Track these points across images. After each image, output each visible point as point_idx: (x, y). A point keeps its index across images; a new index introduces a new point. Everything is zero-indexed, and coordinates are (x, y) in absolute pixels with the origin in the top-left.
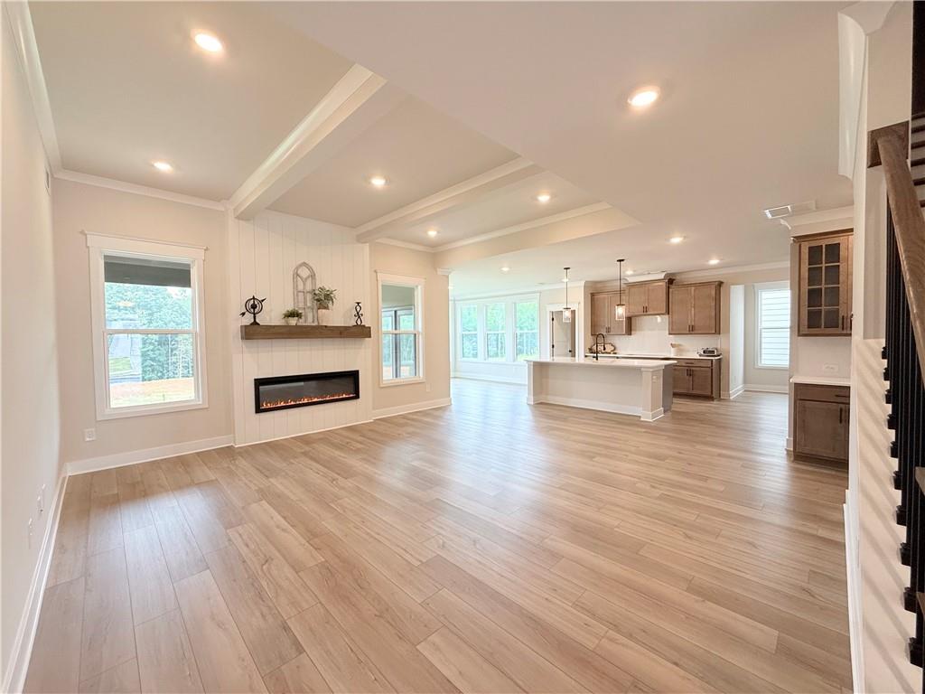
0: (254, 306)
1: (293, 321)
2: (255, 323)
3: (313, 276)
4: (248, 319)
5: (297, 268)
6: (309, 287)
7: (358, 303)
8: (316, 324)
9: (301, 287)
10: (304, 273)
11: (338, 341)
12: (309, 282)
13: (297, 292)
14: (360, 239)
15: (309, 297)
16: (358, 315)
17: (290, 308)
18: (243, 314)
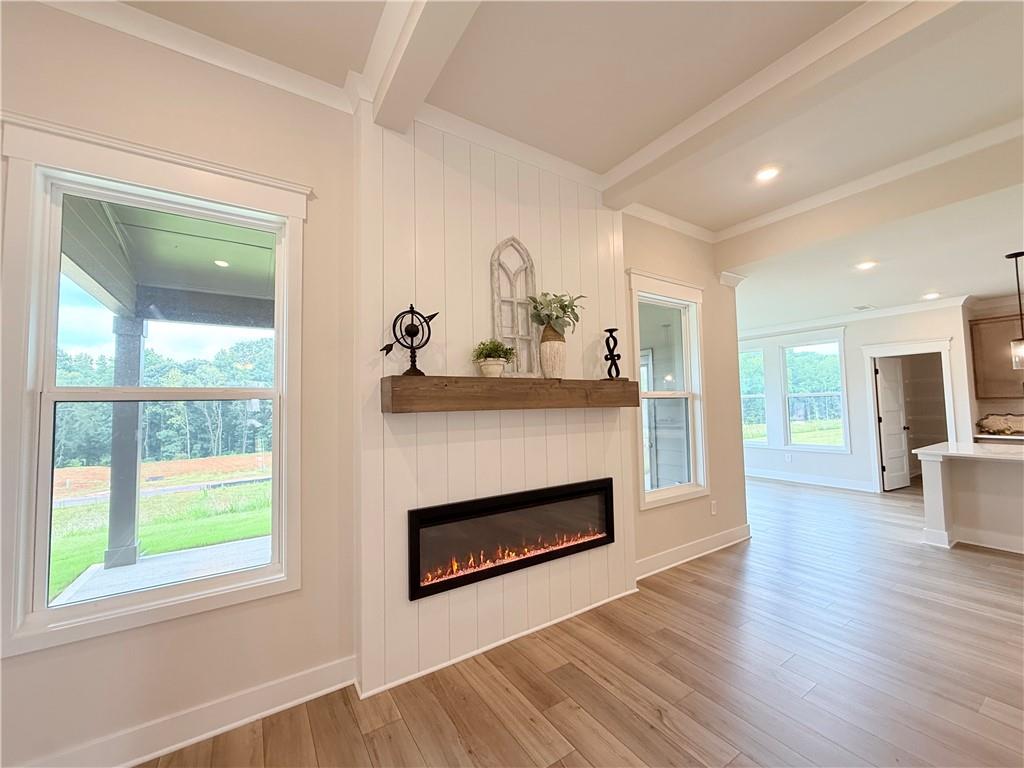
0: (412, 331)
1: (495, 368)
2: (414, 371)
3: (528, 270)
4: (398, 363)
5: (499, 249)
6: (521, 295)
7: (611, 331)
8: (536, 375)
9: (505, 293)
10: (512, 261)
11: (576, 415)
12: (520, 283)
13: (497, 302)
14: (610, 200)
15: (521, 313)
16: (612, 358)
17: (485, 337)
18: (388, 349)
